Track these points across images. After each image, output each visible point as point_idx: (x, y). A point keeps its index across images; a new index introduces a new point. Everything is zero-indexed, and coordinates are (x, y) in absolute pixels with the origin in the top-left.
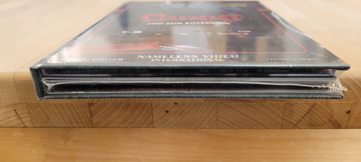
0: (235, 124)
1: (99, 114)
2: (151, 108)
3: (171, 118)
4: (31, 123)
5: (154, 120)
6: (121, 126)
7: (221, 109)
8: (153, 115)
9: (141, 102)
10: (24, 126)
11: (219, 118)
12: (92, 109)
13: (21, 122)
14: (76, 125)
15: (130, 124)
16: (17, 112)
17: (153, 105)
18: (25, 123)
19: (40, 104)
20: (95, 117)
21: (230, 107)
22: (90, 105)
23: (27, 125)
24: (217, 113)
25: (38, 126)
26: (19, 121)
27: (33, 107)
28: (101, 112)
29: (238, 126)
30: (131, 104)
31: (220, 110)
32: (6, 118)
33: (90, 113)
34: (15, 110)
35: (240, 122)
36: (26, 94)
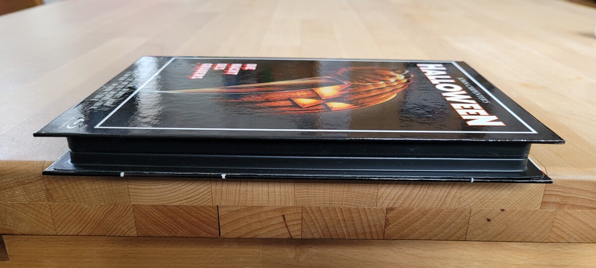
0: (572, 237)
2: (469, 216)
3: (492, 228)
5: (468, 232)
6: (422, 239)
7: (559, 218)
8: (470, 224)
9: (458, 208)
10: (289, 236)
11: (553, 230)
14: (361, 237)
15: (436, 235)
16: (286, 218)
17: (472, 212)
18: (291, 233)
19: (321, 208)
21: (571, 215)
22: (389, 210)
23: (293, 234)
24: (553, 222)
25: (310, 236)
29: (576, 240)
30: (445, 210)
31: (557, 219)
32: (266, 227)
33: (386, 220)
34: (283, 216)
35: (579, 234)
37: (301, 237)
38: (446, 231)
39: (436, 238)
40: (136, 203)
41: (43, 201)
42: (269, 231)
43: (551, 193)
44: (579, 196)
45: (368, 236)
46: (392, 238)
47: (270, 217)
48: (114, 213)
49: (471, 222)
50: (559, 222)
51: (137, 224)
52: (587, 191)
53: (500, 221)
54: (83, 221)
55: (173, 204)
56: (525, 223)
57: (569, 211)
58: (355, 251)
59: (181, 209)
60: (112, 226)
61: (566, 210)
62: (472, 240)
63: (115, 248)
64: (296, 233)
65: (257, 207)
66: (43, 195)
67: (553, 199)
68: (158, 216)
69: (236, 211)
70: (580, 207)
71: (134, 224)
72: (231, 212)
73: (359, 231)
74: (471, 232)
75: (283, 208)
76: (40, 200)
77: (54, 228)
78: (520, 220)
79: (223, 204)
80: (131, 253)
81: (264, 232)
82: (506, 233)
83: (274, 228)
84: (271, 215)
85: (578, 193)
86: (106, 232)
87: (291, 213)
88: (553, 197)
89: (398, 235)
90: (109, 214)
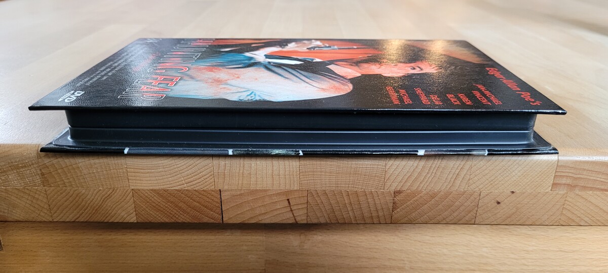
1: (405, 205)
4: (305, 218)
6: (430, 223)
11: (564, 212)
12: (398, 198)
13: (292, 216)
14: (368, 221)
16: (291, 202)
18: (296, 217)
20: (398, 210)
26: (290, 215)
27: (315, 196)
28: (409, 203)
31: (568, 201)
36: (310, 178)
37: (306, 222)
38: (455, 214)
39: (445, 222)
40: (135, 188)
41: (39, 186)
42: (273, 216)
43: (562, 174)
44: (592, 178)
45: (375, 221)
46: (399, 222)
47: (274, 201)
48: (112, 198)
49: (480, 205)
50: (570, 204)
51: (137, 209)
52: (599, 173)
53: (510, 203)
54: (80, 206)
55: (174, 188)
56: (535, 205)
57: (580, 193)
58: (361, 238)
59: (182, 193)
60: (110, 212)
61: (577, 192)
62: (481, 223)
63: (114, 237)
64: (302, 219)
65: (261, 191)
66: (38, 180)
67: (564, 181)
68: (159, 201)
69: (240, 195)
70: (592, 189)
71: (134, 210)
72: (234, 196)
73: (366, 215)
74: (480, 215)
75: (288, 191)
76: (35, 185)
77: (50, 214)
78: (530, 202)
79: (226, 187)
80: (130, 242)
81: (268, 216)
82: (516, 216)
83: (278, 212)
84: (276, 199)
85: (590, 174)
86: (105, 218)
87: (296, 196)
88: (564, 179)
89: (406, 219)
90: (108, 199)
